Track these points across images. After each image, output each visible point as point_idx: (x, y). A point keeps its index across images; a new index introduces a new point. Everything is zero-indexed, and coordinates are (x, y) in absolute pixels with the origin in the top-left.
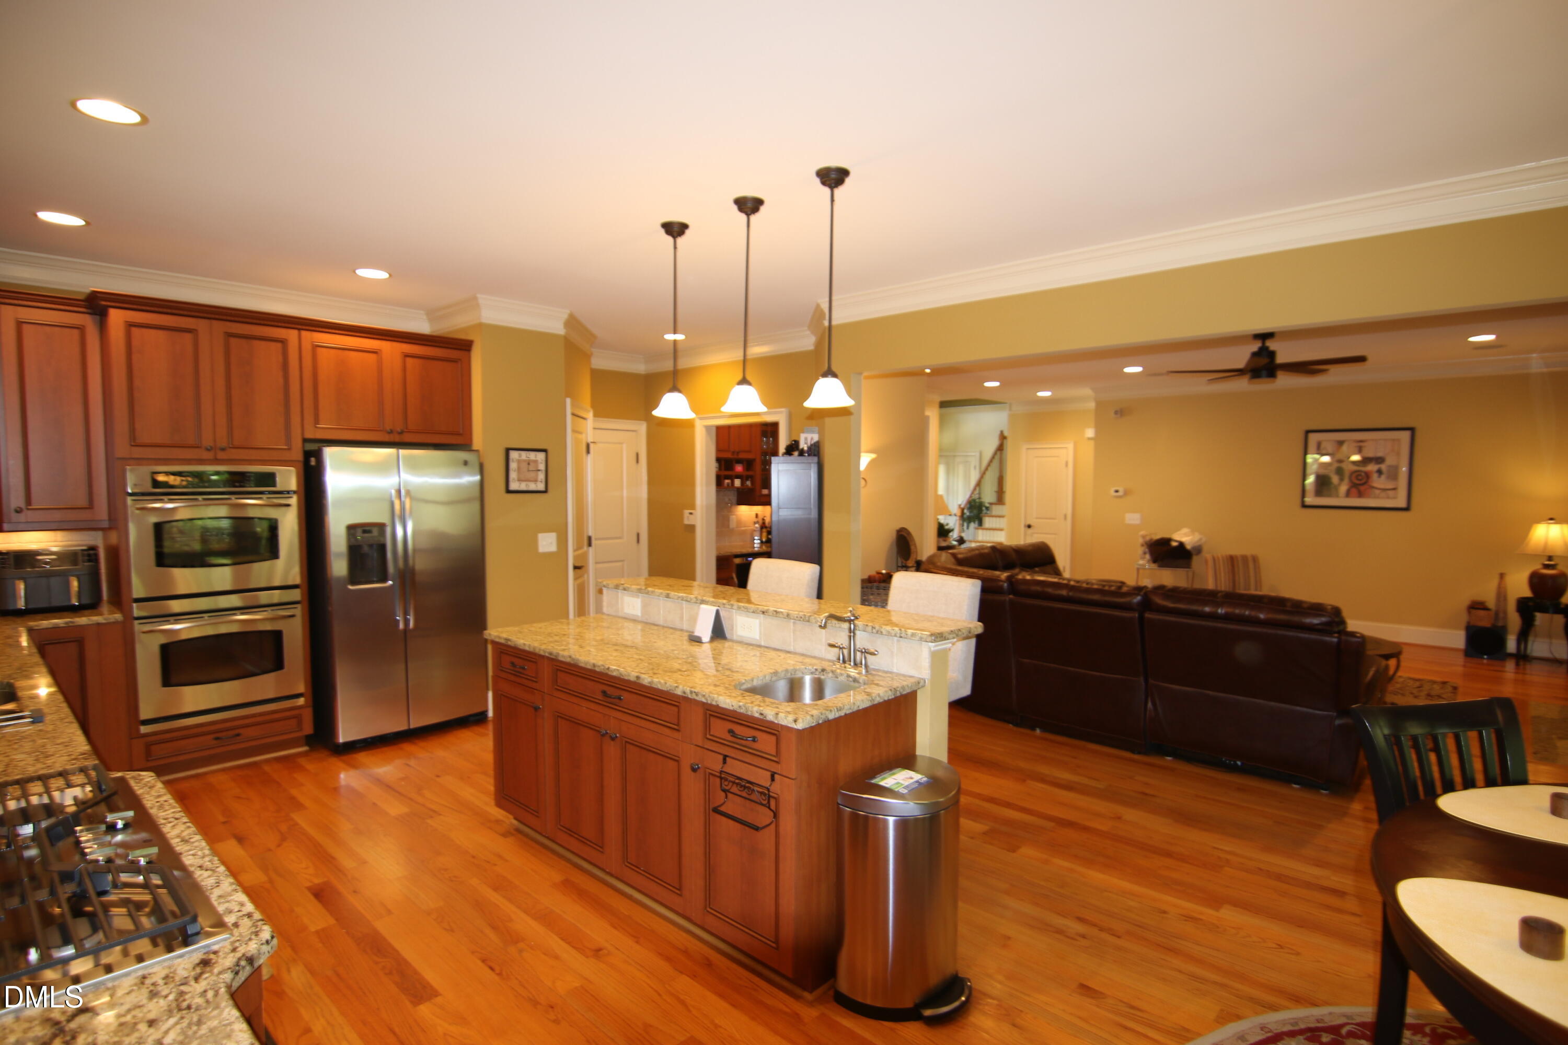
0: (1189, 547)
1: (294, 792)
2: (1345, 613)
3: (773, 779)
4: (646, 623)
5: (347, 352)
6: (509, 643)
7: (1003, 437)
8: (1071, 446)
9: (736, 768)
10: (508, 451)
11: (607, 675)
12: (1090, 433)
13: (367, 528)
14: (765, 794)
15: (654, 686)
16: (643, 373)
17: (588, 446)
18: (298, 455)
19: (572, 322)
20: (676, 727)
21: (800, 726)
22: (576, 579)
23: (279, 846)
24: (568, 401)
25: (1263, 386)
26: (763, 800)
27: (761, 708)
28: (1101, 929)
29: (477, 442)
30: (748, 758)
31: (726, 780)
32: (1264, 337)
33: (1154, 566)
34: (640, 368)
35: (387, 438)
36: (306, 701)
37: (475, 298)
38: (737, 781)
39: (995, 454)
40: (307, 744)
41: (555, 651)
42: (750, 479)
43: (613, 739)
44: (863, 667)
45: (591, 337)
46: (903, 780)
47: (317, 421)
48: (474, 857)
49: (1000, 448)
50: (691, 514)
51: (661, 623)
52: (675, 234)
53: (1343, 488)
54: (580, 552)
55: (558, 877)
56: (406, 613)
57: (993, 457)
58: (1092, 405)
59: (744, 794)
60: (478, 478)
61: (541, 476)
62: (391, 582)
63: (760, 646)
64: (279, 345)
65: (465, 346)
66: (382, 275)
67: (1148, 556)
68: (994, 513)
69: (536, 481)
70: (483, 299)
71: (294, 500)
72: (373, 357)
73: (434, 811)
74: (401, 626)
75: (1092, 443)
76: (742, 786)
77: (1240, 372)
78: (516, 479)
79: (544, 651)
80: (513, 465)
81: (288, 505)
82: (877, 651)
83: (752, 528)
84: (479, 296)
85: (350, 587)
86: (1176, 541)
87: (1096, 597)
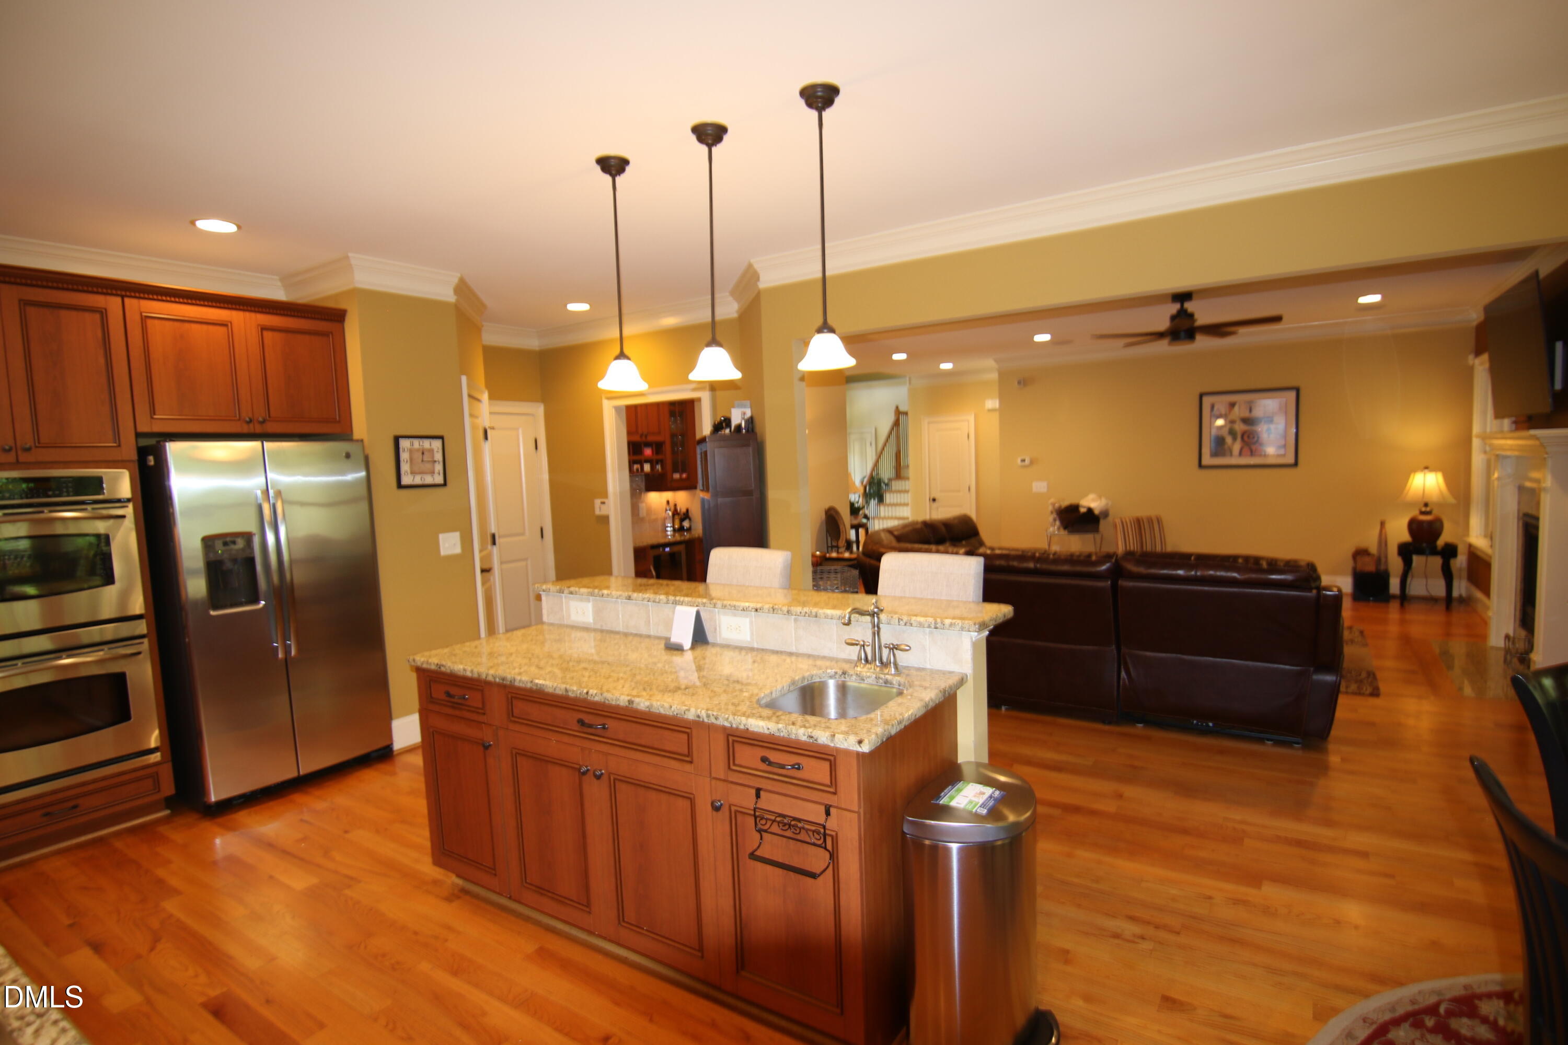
0: (1097, 512)
1: (161, 873)
2: (1320, 569)
3: (828, 813)
4: (602, 631)
5: (187, 325)
6: (443, 669)
7: (898, 413)
8: (971, 418)
9: (772, 803)
10: (397, 439)
11: (585, 701)
12: (992, 403)
13: (228, 539)
14: (818, 833)
15: (653, 710)
16: (537, 349)
17: (486, 432)
18: (132, 454)
19: (462, 288)
20: (687, 757)
21: (866, 748)
22: (483, 584)
23: (152, 949)
24: (464, 379)
25: (1183, 348)
26: (817, 839)
27: (810, 730)
28: (1157, 927)
29: (360, 427)
30: (792, 790)
31: (762, 818)
32: (1182, 297)
33: (1063, 532)
34: (533, 343)
35: (245, 429)
36: (162, 756)
37: (347, 258)
38: (778, 819)
39: (892, 429)
40: (168, 807)
41: (509, 677)
42: (660, 463)
43: (598, 777)
44: (892, 665)
45: (481, 307)
46: (975, 796)
47: (153, 412)
48: (416, 933)
49: (897, 423)
50: (603, 503)
51: (620, 628)
52: (614, 172)
53: (1237, 447)
54: (484, 553)
55: (530, 948)
56: (285, 638)
57: (890, 433)
58: (994, 376)
59: (789, 833)
60: (363, 474)
61: (439, 467)
62: (263, 602)
63: (752, 649)
64: (97, 316)
65: (337, 316)
66: (229, 228)
67: (1058, 523)
68: (894, 488)
69: (433, 473)
70: (356, 259)
71: (129, 511)
72: (223, 329)
73: (351, 878)
74: (281, 655)
75: (996, 416)
76: (785, 825)
77: (1160, 335)
78: (409, 471)
79: (494, 677)
80: (404, 456)
81: (123, 517)
82: (908, 646)
83: (663, 515)
84: (350, 255)
85: (212, 613)
86: (1084, 507)
87: (1066, 568)
